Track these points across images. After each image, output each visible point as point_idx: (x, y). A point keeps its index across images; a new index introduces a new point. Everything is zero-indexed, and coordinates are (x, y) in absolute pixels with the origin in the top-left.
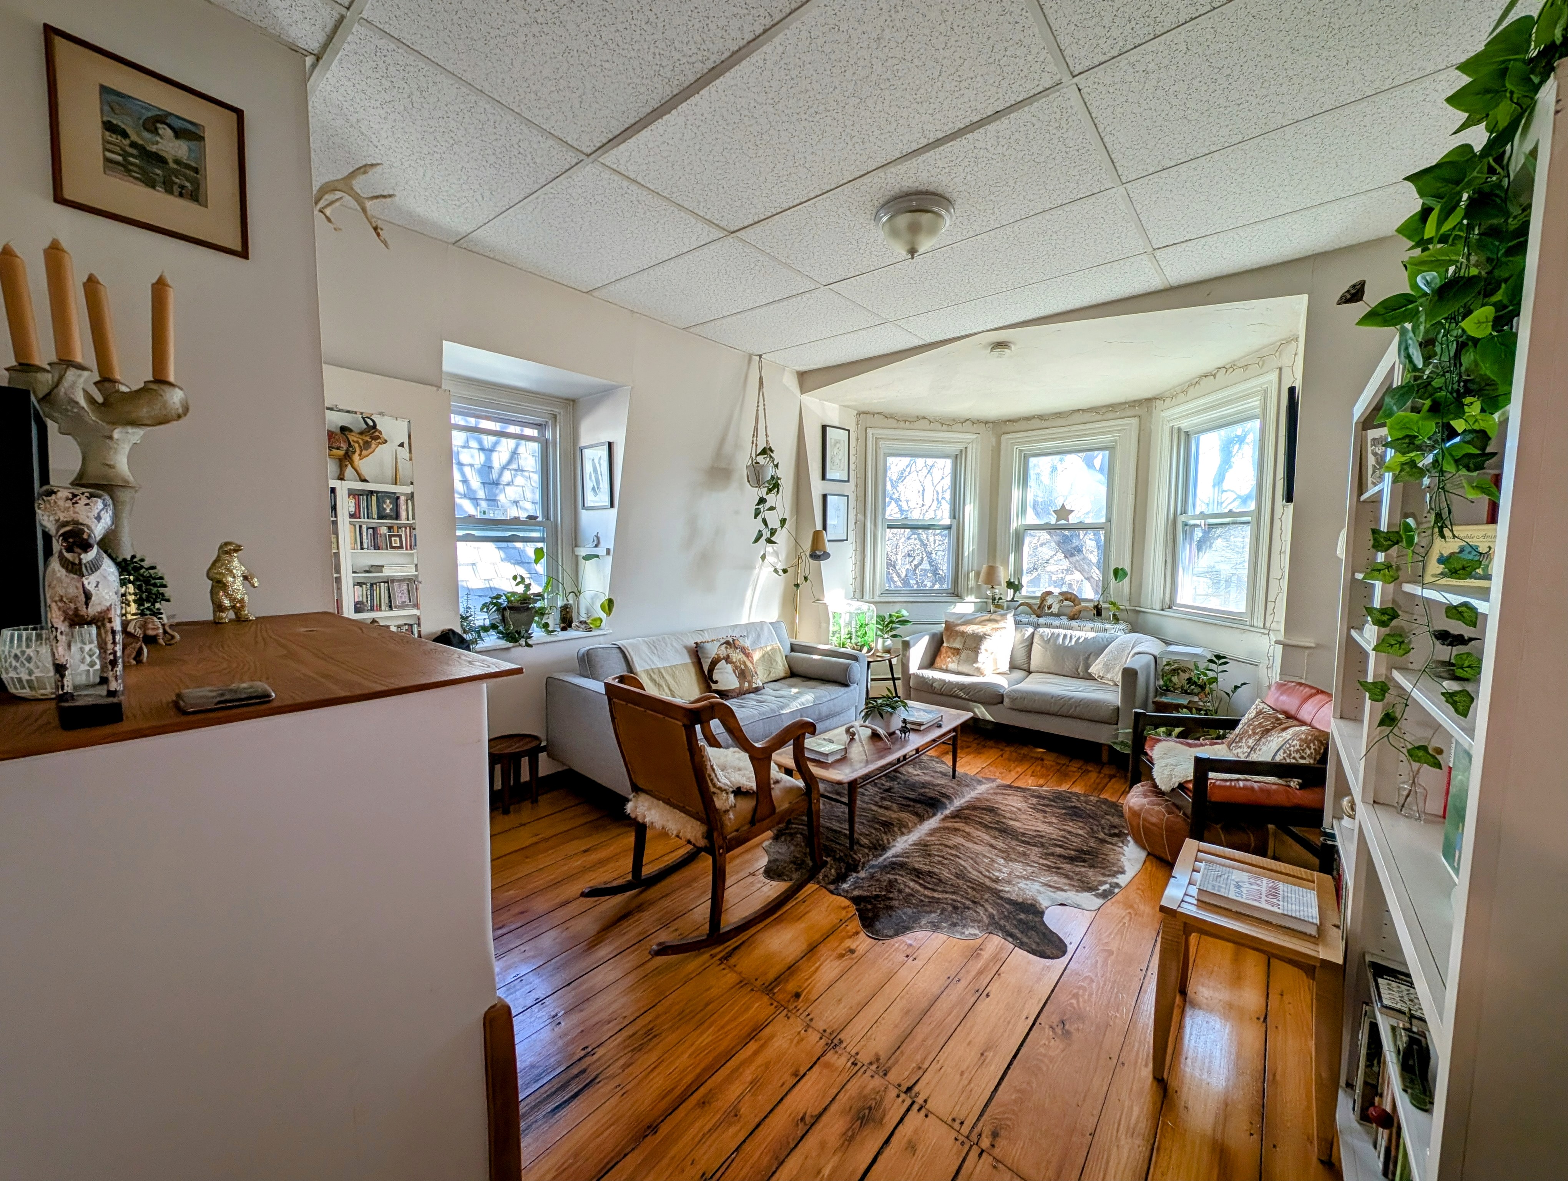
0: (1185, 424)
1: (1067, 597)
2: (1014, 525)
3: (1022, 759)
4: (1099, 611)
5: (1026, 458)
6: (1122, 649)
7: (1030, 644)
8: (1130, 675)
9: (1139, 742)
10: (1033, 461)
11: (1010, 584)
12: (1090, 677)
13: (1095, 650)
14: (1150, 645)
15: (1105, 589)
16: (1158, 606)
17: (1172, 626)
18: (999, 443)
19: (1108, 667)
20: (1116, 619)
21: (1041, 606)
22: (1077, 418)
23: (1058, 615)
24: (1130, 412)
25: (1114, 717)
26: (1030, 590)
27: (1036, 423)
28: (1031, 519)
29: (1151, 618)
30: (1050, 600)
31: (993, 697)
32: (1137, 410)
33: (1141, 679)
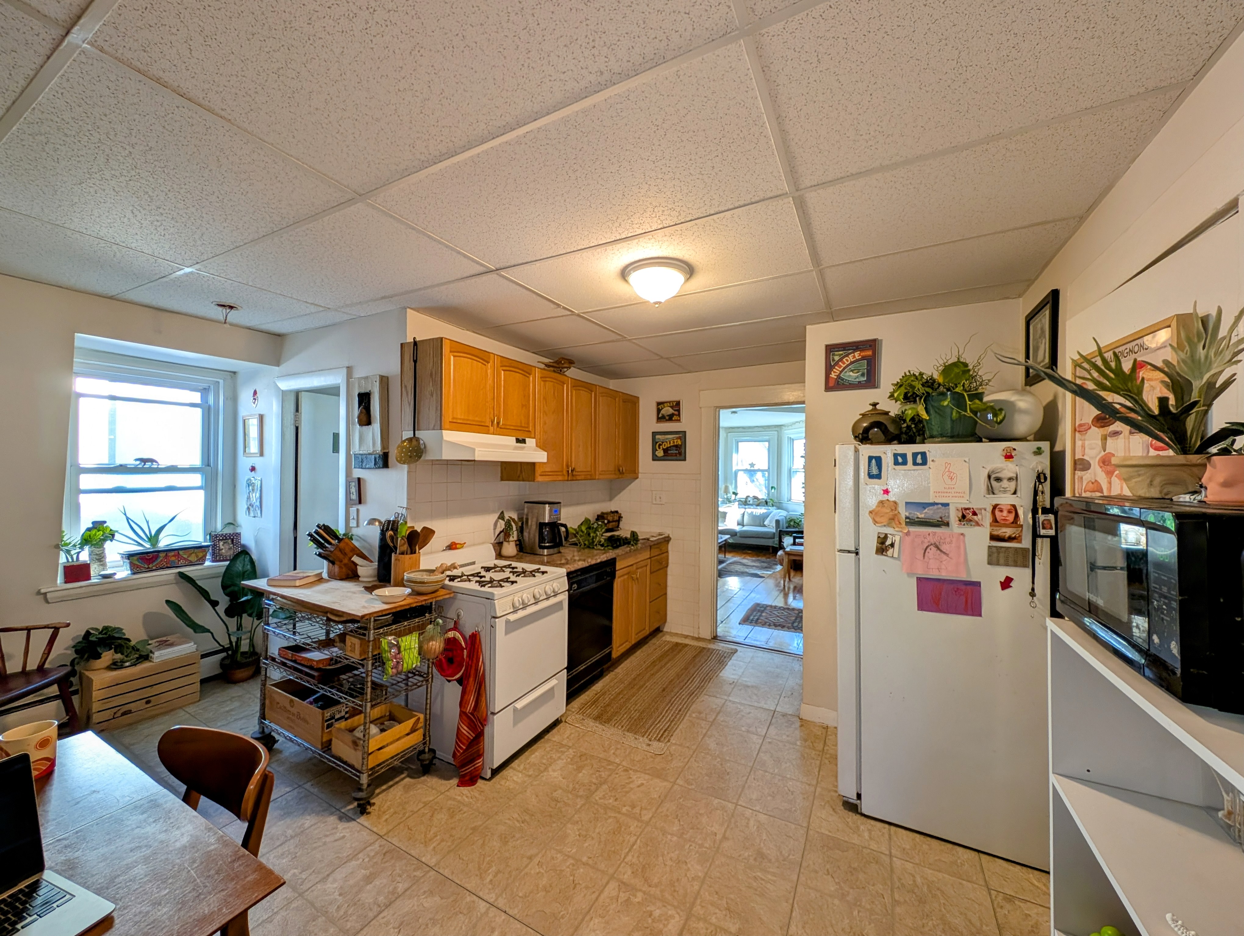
0: (792, 436)
1: (755, 498)
2: (734, 470)
3: (744, 553)
4: (766, 502)
5: (738, 442)
6: (774, 515)
7: (744, 514)
8: (778, 522)
9: (780, 541)
10: (740, 443)
11: (734, 493)
12: (765, 526)
13: (764, 517)
14: (783, 513)
15: (768, 494)
16: (786, 500)
17: (790, 507)
18: (727, 436)
19: (771, 521)
20: (773, 506)
21: (746, 502)
22: (756, 429)
23: (752, 505)
24: (775, 429)
25: (772, 536)
26: (742, 495)
27: (741, 430)
28: (740, 467)
29: (784, 505)
30: (749, 499)
31: (733, 534)
32: (777, 429)
33: (781, 523)
